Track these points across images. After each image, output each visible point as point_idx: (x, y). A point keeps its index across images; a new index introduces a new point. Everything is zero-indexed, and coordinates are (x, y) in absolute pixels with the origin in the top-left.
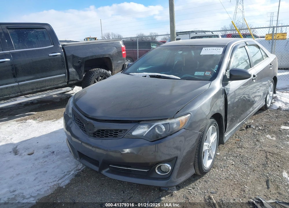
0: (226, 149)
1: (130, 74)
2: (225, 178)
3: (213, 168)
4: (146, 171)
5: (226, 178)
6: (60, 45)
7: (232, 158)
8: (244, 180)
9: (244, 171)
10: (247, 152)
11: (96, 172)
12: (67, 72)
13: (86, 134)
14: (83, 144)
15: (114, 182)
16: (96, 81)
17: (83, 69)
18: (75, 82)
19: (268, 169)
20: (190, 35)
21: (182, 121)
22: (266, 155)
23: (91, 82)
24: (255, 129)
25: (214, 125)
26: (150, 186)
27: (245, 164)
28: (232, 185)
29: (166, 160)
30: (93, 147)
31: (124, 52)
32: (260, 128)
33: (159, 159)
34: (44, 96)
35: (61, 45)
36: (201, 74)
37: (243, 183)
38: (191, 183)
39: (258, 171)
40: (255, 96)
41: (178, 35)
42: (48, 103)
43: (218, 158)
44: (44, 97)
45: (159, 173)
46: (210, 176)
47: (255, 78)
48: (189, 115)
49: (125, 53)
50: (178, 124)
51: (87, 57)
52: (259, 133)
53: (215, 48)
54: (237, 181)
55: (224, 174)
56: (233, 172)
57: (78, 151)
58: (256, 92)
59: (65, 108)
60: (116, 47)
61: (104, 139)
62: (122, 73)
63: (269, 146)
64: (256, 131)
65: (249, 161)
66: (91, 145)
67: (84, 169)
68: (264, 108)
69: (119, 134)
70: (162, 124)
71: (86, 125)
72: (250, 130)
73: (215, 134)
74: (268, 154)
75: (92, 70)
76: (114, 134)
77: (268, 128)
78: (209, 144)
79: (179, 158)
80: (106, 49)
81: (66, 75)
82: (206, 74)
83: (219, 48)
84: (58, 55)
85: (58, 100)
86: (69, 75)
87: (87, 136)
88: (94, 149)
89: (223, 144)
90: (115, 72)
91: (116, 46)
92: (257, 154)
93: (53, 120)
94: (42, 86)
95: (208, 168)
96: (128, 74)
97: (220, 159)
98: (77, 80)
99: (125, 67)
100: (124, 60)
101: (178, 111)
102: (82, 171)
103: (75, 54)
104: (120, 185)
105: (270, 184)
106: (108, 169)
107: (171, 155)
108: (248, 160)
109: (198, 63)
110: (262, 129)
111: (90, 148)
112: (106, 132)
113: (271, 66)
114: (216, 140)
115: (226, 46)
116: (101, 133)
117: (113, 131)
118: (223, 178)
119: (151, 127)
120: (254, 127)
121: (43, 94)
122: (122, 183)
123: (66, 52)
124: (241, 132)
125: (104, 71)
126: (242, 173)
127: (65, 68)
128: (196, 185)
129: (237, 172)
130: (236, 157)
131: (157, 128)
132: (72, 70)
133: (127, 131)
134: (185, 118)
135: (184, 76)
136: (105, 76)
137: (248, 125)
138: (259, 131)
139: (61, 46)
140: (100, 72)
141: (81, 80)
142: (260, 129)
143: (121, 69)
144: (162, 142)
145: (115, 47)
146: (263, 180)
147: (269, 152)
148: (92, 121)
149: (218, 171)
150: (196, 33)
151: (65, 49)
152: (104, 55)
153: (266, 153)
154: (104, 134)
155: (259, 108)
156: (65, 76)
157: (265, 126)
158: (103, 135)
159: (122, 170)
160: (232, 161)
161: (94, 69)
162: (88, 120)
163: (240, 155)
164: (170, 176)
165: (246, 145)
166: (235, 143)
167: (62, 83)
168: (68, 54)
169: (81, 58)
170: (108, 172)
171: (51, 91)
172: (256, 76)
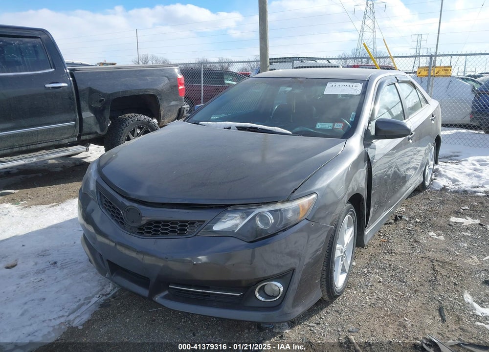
0: (366, 256)
1: (200, 123)
2: (370, 306)
3: (348, 287)
4: (239, 295)
5: (372, 305)
6: (66, 70)
7: (377, 271)
8: (402, 307)
9: (400, 293)
10: (401, 261)
11: (144, 298)
12: (78, 117)
13: (124, 228)
14: (118, 247)
15: (174, 316)
16: (131, 136)
17: (107, 114)
18: (91, 136)
19: (439, 288)
20: (293, 64)
21: (303, 206)
22: (433, 265)
23: (121, 137)
24: (409, 222)
25: (351, 215)
26: (241, 321)
27: (400, 281)
28: (382, 318)
29: (273, 275)
30: (138, 252)
31: (181, 87)
32: (418, 220)
33: (261, 274)
34: (34, 160)
35: (69, 69)
36: (328, 126)
37: (401, 313)
38: (313, 316)
39: (422, 293)
40: (408, 169)
41: (272, 62)
42: (40, 175)
43: (354, 271)
44: (34, 163)
45: (261, 298)
46: (344, 301)
47: (412, 137)
48: (314, 196)
49: (183, 88)
50: (296, 211)
51: (116, 93)
52: (417, 228)
53: (348, 84)
54: (391, 310)
55: (367, 298)
56: (381, 296)
57: (107, 260)
58: (409, 163)
59: (81, 183)
60: (168, 78)
61: (159, 237)
62: (184, 121)
63: (436, 250)
64: (411, 225)
65: (406, 276)
66: (134, 250)
67: (117, 294)
68: (421, 188)
69: (189, 229)
70: (269, 211)
71: (125, 213)
72: (401, 224)
73: (351, 230)
74: (435, 263)
75: (123, 116)
76: (179, 228)
77: (430, 220)
78: (343, 247)
79: (297, 271)
80: (150, 80)
81: (76, 124)
82: (335, 127)
83: (355, 84)
84: (63, 87)
85: (58, 168)
86: (82, 125)
87: (128, 232)
88: (139, 257)
89: (363, 247)
90: (164, 121)
91: (167, 75)
92: (418, 263)
93: (52, 204)
94: (30, 141)
95: (340, 288)
96: (197, 124)
97: (358, 273)
98: (96, 133)
99: (182, 112)
100: (180, 100)
101: (296, 189)
102: (114, 297)
103: (94, 87)
104: (187, 322)
105: (446, 313)
106: (166, 293)
107: (282, 266)
108: (404, 273)
109: (315, 109)
110: (420, 222)
111: (134, 255)
112: (163, 225)
113: (433, 118)
114: (352, 238)
115: (366, 81)
116: (155, 227)
117: (177, 224)
118: (367, 306)
119: (248, 216)
120: (408, 219)
121: (33, 157)
122: (189, 318)
123: (77, 82)
124: (386, 226)
125: (145, 119)
126: (396, 296)
127: (74, 110)
128: (322, 318)
129: (388, 294)
130: (384, 269)
131: (258, 218)
132: (88, 115)
133: (205, 224)
134: (309, 201)
135: (298, 129)
136: (147, 129)
137: (398, 215)
138: (416, 226)
139: (68, 71)
140: (138, 120)
141: (104, 133)
142: (417, 222)
143: (175, 116)
144: (268, 243)
145: (165, 78)
146: (433, 307)
147: (437, 260)
148: (136, 205)
149: (356, 293)
150: (302, 61)
151: (75, 76)
152: (146, 90)
153: (432, 261)
154: (159, 229)
155: (415, 188)
156: (75, 126)
157: (425, 217)
158: (159, 231)
159: (194, 294)
160: (378, 276)
161: (127, 115)
162: (128, 203)
163: (390, 265)
164: (281, 303)
165: (399, 249)
166: (380, 244)
167: (68, 138)
168: (81, 87)
169: (104, 94)
170: (165, 297)
171: (48, 152)
172: (414, 133)
